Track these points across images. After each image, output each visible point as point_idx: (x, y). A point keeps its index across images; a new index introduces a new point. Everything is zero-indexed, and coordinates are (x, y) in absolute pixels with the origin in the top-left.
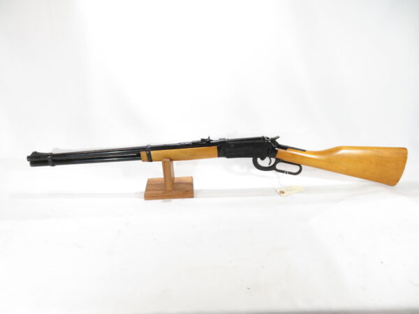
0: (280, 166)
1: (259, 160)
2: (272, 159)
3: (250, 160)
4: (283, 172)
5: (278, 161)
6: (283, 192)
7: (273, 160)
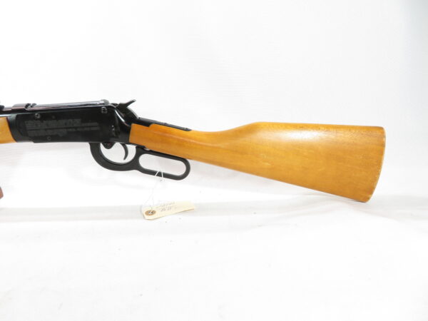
0: (146, 161)
1: (102, 147)
2: (128, 146)
3: (85, 147)
4: (152, 173)
5: (141, 150)
6: (153, 213)
7: (132, 149)
